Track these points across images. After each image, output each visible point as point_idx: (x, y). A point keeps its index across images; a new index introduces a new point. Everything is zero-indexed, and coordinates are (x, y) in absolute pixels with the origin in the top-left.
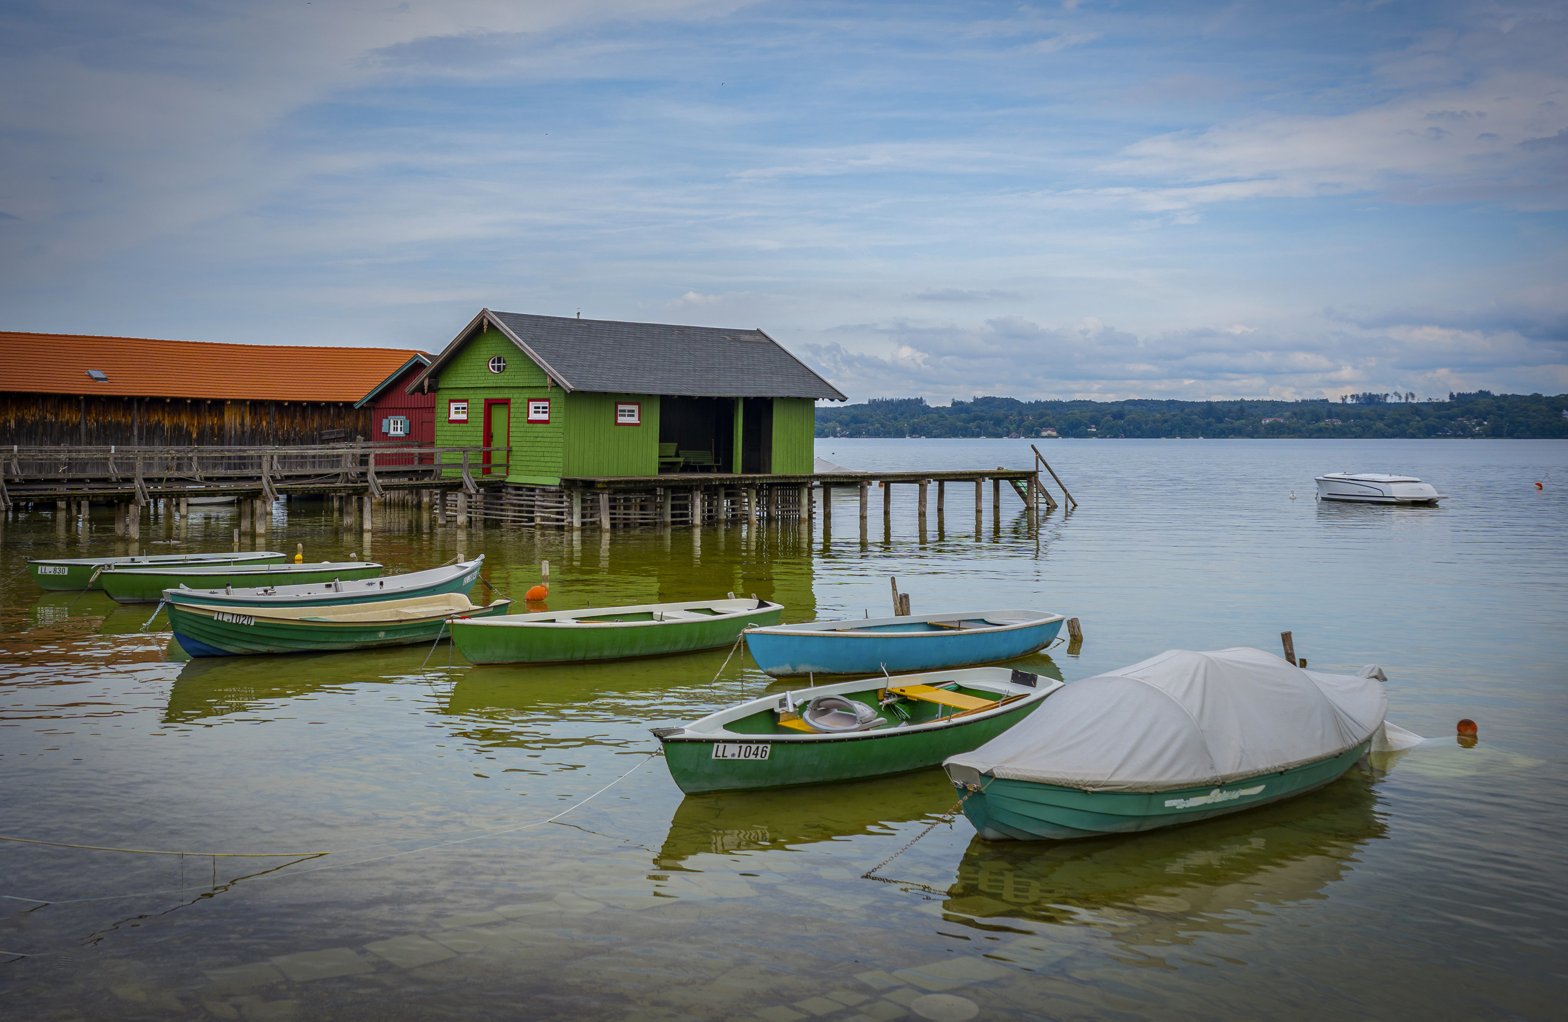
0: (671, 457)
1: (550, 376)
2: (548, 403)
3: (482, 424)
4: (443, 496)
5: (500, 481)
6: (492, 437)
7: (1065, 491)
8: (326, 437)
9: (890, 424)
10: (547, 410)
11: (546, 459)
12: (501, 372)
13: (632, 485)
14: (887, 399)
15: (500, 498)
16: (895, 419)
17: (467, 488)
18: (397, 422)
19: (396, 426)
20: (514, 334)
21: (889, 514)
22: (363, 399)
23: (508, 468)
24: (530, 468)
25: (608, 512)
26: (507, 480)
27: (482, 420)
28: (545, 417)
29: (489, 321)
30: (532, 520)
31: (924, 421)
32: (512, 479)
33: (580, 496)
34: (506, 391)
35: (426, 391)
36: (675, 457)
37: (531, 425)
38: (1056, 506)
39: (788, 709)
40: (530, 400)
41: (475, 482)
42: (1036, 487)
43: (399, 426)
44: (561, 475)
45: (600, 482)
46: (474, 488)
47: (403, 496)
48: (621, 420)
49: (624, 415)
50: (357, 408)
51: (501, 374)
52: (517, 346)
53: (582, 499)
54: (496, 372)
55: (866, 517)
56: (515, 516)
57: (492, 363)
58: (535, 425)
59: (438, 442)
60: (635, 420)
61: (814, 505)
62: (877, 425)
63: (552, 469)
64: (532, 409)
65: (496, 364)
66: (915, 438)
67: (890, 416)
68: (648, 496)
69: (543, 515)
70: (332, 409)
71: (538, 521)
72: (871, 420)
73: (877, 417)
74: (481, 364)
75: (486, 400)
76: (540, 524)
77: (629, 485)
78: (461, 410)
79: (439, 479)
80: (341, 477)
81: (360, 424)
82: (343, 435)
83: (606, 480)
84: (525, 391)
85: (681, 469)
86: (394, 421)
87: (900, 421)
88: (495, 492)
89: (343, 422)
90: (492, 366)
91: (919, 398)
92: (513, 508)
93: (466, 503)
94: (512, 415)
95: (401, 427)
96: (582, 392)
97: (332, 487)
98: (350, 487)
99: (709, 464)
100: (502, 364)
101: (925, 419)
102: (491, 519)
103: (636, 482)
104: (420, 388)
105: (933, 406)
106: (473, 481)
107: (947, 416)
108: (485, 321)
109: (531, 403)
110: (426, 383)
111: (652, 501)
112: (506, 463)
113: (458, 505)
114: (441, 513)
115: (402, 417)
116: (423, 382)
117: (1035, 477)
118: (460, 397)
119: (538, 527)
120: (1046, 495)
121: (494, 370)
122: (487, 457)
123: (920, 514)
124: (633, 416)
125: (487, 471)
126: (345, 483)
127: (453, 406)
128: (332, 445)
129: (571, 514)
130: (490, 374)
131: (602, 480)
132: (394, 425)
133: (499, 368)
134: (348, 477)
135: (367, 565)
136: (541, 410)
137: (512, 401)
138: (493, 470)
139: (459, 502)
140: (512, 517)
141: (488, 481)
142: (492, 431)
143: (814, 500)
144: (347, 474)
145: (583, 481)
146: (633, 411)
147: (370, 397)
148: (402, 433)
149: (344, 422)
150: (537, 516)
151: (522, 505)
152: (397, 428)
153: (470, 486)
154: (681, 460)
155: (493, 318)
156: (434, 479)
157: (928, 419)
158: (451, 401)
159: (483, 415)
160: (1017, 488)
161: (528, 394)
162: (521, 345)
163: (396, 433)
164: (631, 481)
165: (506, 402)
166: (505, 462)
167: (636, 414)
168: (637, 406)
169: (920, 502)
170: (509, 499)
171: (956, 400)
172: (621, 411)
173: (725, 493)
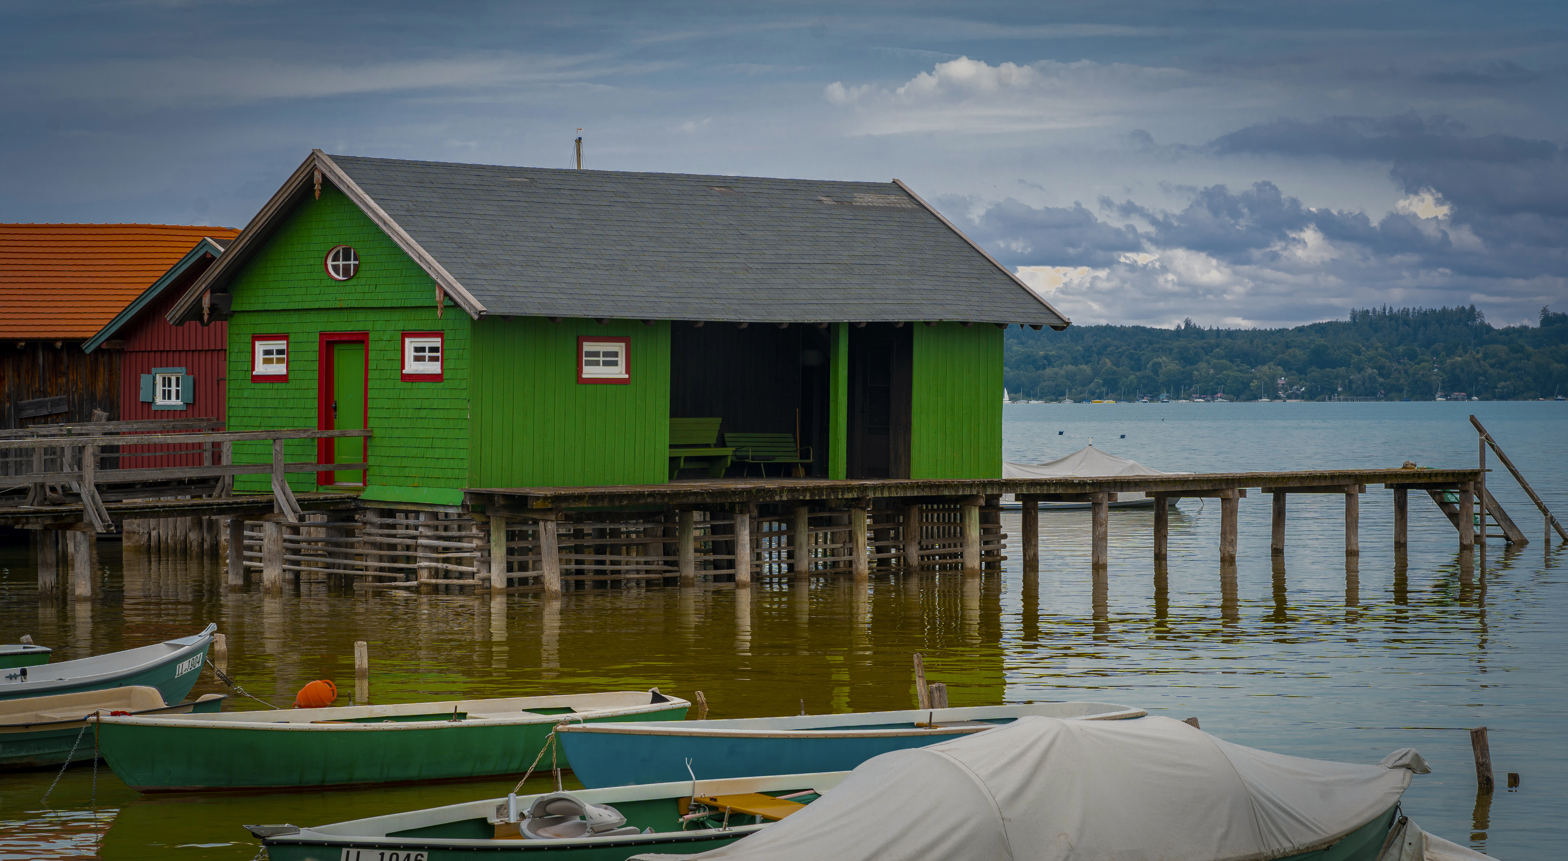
0: (707, 446)
1: (440, 287)
2: (439, 339)
3: (315, 385)
4: (237, 528)
5: (349, 498)
6: (335, 409)
7: (1545, 511)
8: (30, 413)
9: (1400, 367)
10: (439, 354)
11: (438, 453)
12: (350, 278)
13: (606, 503)
14: (1395, 310)
15: (351, 533)
16: (1412, 356)
17: (282, 512)
18: (170, 380)
19: (167, 388)
20: (372, 203)
21: (1165, 559)
22: (100, 333)
23: (365, 472)
24: (407, 472)
25: (556, 556)
26: (363, 496)
27: (316, 376)
28: (434, 368)
29: (324, 176)
30: (411, 574)
31: (1478, 360)
32: (374, 493)
33: (503, 525)
34: (361, 316)
35: (206, 317)
36: (716, 446)
37: (408, 385)
38: (1523, 543)
39: (509, 820)
40: (405, 335)
41: (298, 500)
42: (1481, 504)
43: (174, 388)
44: (466, 487)
45: (538, 498)
46: (295, 512)
47: (183, 533)
48: (589, 372)
49: (597, 363)
50: (88, 351)
51: (350, 283)
52: (377, 225)
53: (507, 532)
54: (341, 278)
55: (1104, 567)
56: (381, 569)
57: (334, 260)
58: (416, 385)
59: (233, 421)
60: (618, 372)
61: (1003, 542)
62: (1369, 371)
63: (449, 473)
64: (410, 353)
65: (341, 263)
66: (1457, 399)
67: (1401, 349)
68: (648, 526)
69: (434, 564)
70: (41, 354)
71: (424, 577)
72: (1355, 358)
73: (1371, 353)
74: (312, 262)
75: (322, 335)
76: (427, 584)
77: (600, 504)
78: (275, 356)
79: (228, 495)
80: (31, 494)
81: (101, 385)
82: (64, 408)
83: (549, 493)
84: (397, 315)
85: (728, 470)
86: (164, 379)
87: (1422, 361)
88: (343, 520)
89: (64, 380)
90: (334, 267)
91: (1467, 307)
92: (376, 552)
93: (280, 542)
94: (371, 366)
95: (177, 391)
96: (505, 318)
97: (10, 513)
98: (47, 512)
99: (789, 460)
100: (352, 262)
101: (1480, 355)
102: (336, 574)
103: (612, 497)
104: (195, 312)
105: (1498, 324)
106: (293, 499)
107: (1530, 349)
108: (317, 177)
109: (407, 340)
110: (206, 302)
111: (656, 536)
112: (361, 461)
113: (265, 549)
114: (233, 563)
115: (178, 369)
116: (199, 300)
117: (1476, 483)
118: (273, 330)
119: (423, 589)
120: (1503, 518)
121: (338, 274)
122: (326, 450)
123: (1223, 560)
124: (615, 364)
125: (326, 479)
126: (39, 505)
127: (260, 347)
128: (32, 428)
129: (487, 563)
130: (330, 282)
131: (542, 493)
132: (164, 386)
133: (346, 268)
134: (45, 494)
135: (24, 648)
136: (427, 354)
137: (372, 336)
138: (338, 474)
139: (266, 541)
140: (376, 570)
141: (326, 499)
142: (336, 398)
143: (1002, 532)
144: (42, 486)
145: (506, 496)
146: (616, 354)
147: (114, 329)
148: (179, 402)
149: (67, 382)
150: (422, 568)
151: (393, 547)
152: (170, 391)
153: (286, 509)
154: (728, 451)
155: (331, 171)
156: (220, 496)
157: (1486, 356)
158: (256, 337)
159: (316, 366)
160: (1443, 505)
161: (402, 322)
162: (385, 223)
163: (167, 402)
164: (602, 496)
165: (360, 339)
166: (359, 459)
167: (622, 360)
168: (623, 345)
169: (1223, 534)
170: (369, 534)
171: (1552, 310)
172: (589, 354)
173: (809, 518)
